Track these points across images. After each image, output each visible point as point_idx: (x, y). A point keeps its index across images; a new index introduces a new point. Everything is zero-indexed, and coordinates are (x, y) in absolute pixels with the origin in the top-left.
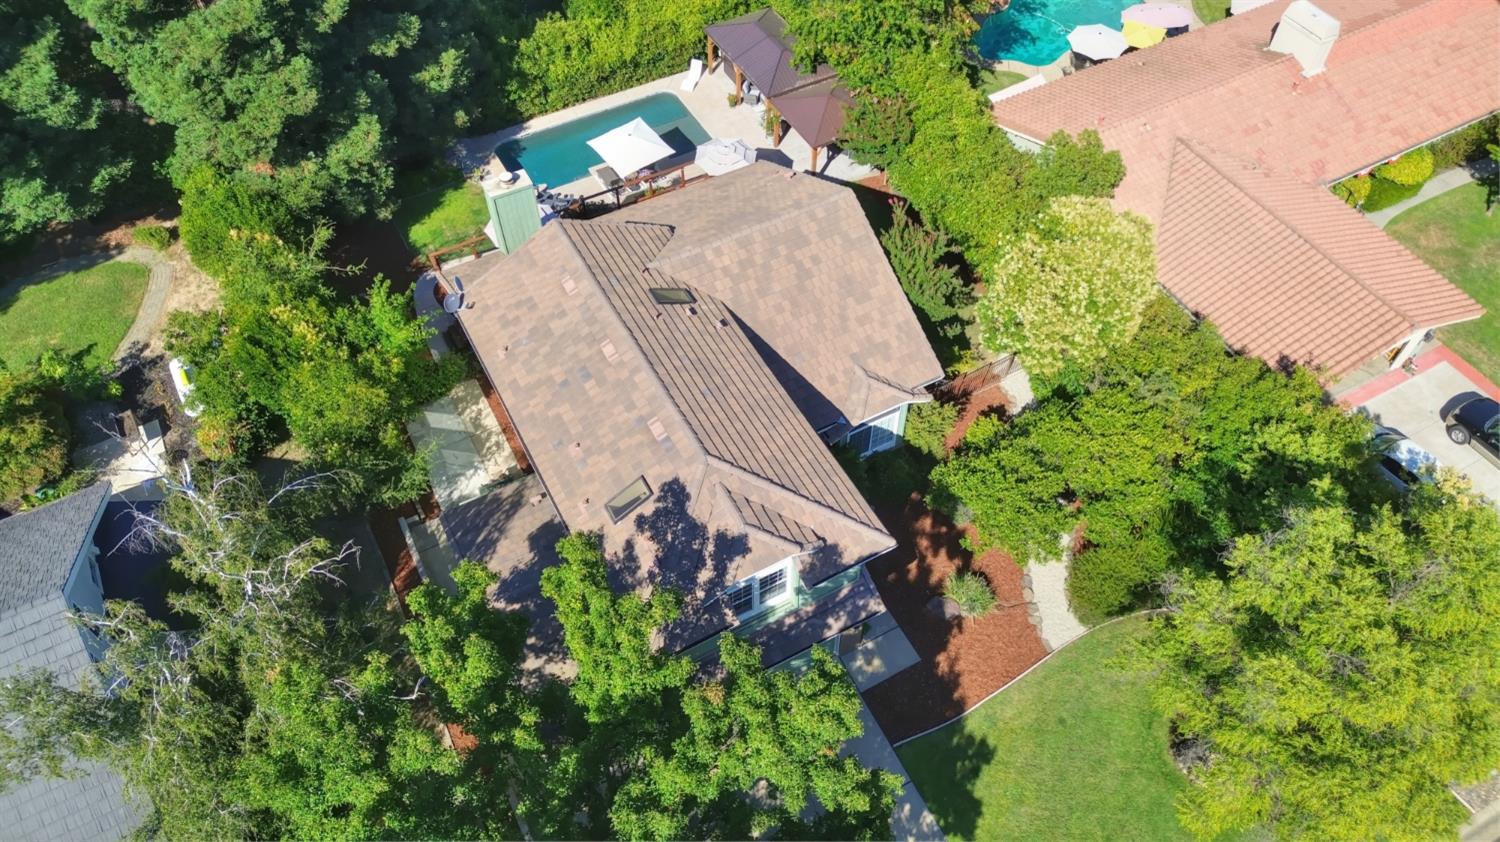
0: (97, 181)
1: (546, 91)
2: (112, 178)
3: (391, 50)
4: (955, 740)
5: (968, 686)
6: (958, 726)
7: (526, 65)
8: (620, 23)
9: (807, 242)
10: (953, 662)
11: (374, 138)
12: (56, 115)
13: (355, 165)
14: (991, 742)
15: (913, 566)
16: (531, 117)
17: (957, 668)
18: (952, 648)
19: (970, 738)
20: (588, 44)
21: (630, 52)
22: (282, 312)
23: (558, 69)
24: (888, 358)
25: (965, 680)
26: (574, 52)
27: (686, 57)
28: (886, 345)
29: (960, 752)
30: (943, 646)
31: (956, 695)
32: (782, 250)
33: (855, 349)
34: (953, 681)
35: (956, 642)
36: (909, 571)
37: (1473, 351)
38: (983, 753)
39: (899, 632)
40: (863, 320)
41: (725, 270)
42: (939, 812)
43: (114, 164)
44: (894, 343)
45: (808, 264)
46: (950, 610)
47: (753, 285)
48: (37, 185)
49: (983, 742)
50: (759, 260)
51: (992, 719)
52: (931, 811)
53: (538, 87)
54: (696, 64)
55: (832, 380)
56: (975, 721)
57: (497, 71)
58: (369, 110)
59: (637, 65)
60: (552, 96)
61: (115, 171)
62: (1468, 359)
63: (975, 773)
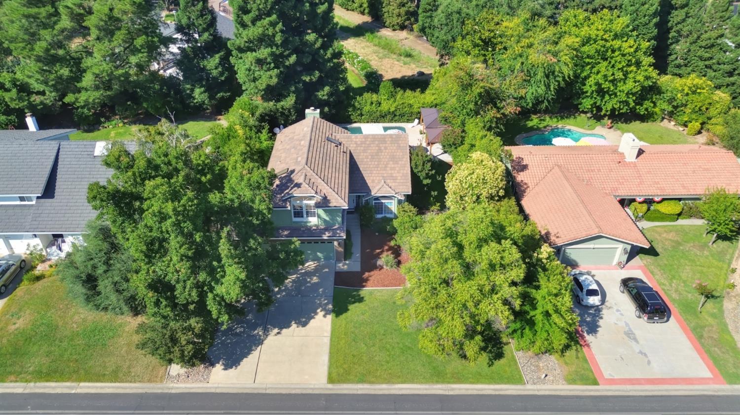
0: (219, 95)
1: (361, 115)
2: (223, 96)
3: (307, 79)
5: (370, 283)
6: (358, 291)
7: (356, 104)
8: (392, 100)
10: (370, 276)
11: (293, 101)
12: (215, 73)
13: (285, 108)
14: (365, 299)
15: (378, 251)
16: (355, 122)
17: (370, 278)
18: (372, 273)
19: (359, 295)
20: (380, 104)
21: (392, 109)
22: (238, 127)
23: (367, 108)
24: (395, 181)
26: (374, 105)
27: (413, 118)
28: (396, 178)
29: (353, 297)
30: (370, 271)
31: (364, 284)
33: (385, 175)
34: (367, 280)
35: (376, 272)
37: (656, 271)
38: (361, 300)
39: (359, 263)
40: (392, 169)
43: (225, 93)
44: (400, 179)
46: (379, 262)
47: (362, 149)
48: (203, 89)
49: (363, 298)
51: (370, 293)
52: (333, 305)
53: (359, 112)
54: (417, 121)
55: (373, 181)
56: (365, 292)
57: (346, 102)
58: (294, 92)
59: (395, 115)
60: (363, 117)
61: (224, 94)
62: (652, 273)
63: (354, 303)
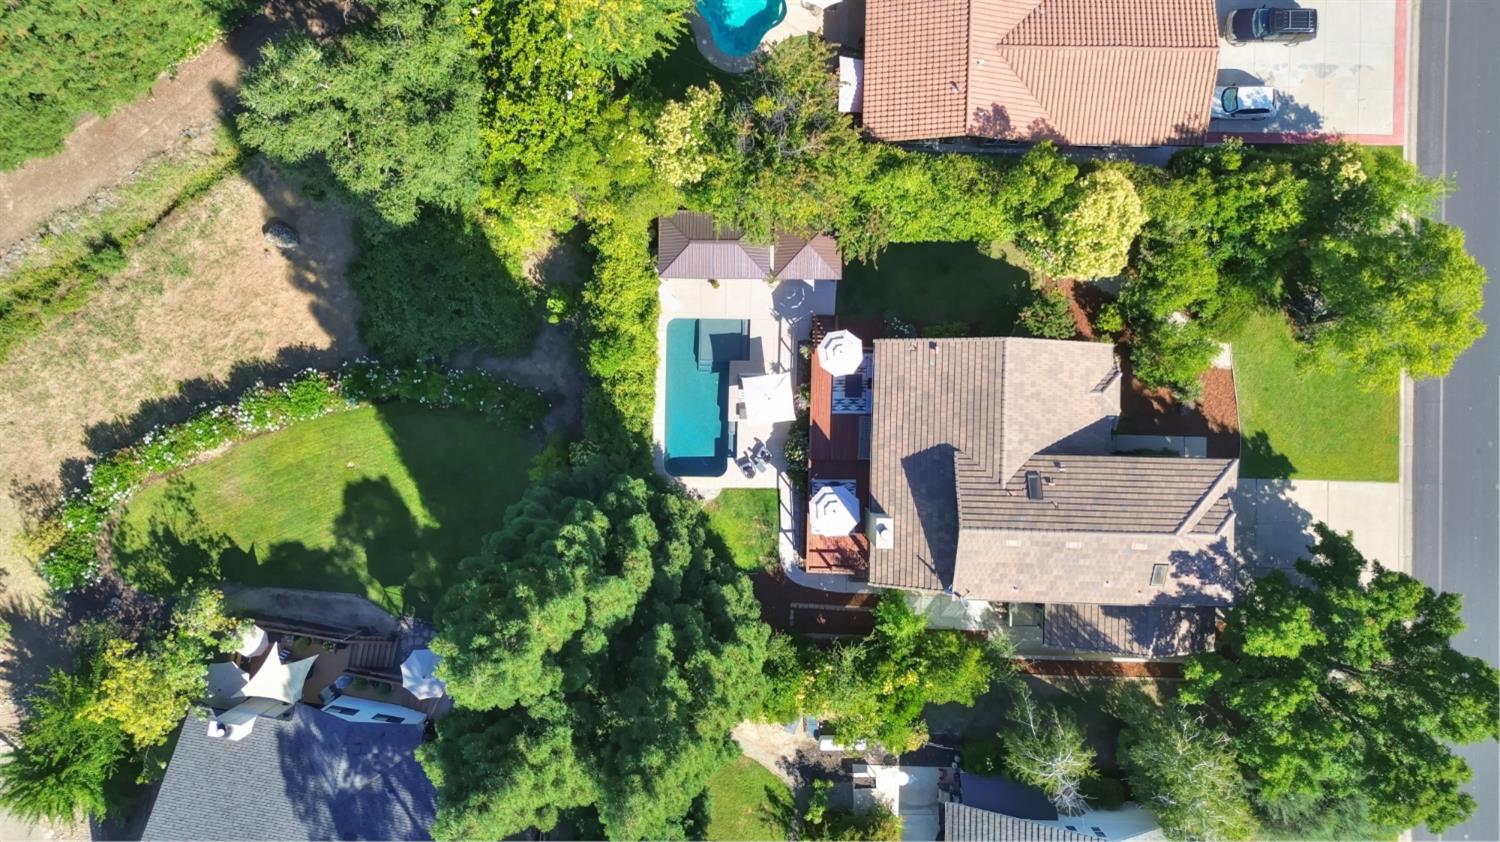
4: (1250, 446)
5: (1229, 422)
6: (1244, 440)
9: (1022, 384)
10: (1215, 422)
14: (1259, 430)
15: (1156, 405)
18: (1208, 417)
19: (1253, 438)
24: (1093, 373)
25: (1226, 422)
28: (1088, 369)
30: (1205, 421)
31: (1231, 431)
32: (1022, 401)
33: (1083, 389)
34: (1223, 427)
35: (1206, 412)
36: (1158, 411)
38: (1262, 437)
39: (1189, 438)
40: (1071, 375)
41: (1021, 442)
42: (1277, 476)
44: (1088, 364)
45: (1033, 390)
46: (1192, 406)
47: (1033, 430)
49: (1258, 434)
50: (1021, 419)
51: (1248, 422)
52: (1274, 478)
55: (1092, 412)
56: (1246, 431)
